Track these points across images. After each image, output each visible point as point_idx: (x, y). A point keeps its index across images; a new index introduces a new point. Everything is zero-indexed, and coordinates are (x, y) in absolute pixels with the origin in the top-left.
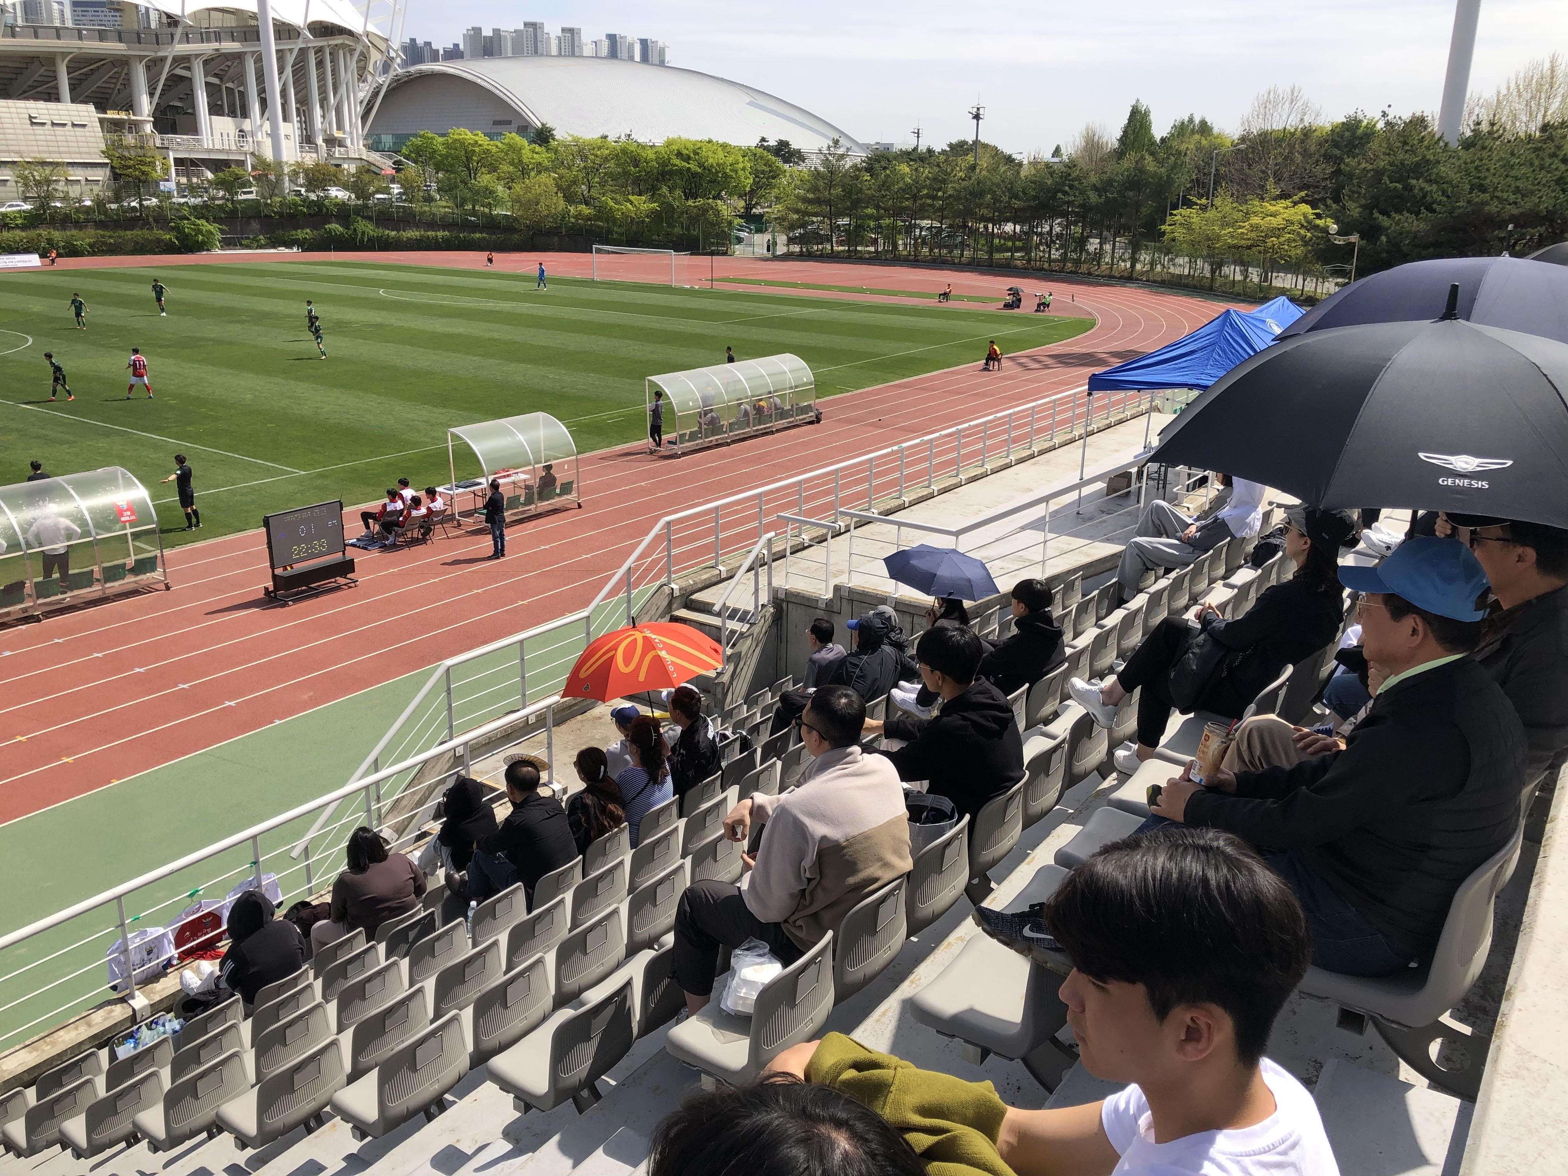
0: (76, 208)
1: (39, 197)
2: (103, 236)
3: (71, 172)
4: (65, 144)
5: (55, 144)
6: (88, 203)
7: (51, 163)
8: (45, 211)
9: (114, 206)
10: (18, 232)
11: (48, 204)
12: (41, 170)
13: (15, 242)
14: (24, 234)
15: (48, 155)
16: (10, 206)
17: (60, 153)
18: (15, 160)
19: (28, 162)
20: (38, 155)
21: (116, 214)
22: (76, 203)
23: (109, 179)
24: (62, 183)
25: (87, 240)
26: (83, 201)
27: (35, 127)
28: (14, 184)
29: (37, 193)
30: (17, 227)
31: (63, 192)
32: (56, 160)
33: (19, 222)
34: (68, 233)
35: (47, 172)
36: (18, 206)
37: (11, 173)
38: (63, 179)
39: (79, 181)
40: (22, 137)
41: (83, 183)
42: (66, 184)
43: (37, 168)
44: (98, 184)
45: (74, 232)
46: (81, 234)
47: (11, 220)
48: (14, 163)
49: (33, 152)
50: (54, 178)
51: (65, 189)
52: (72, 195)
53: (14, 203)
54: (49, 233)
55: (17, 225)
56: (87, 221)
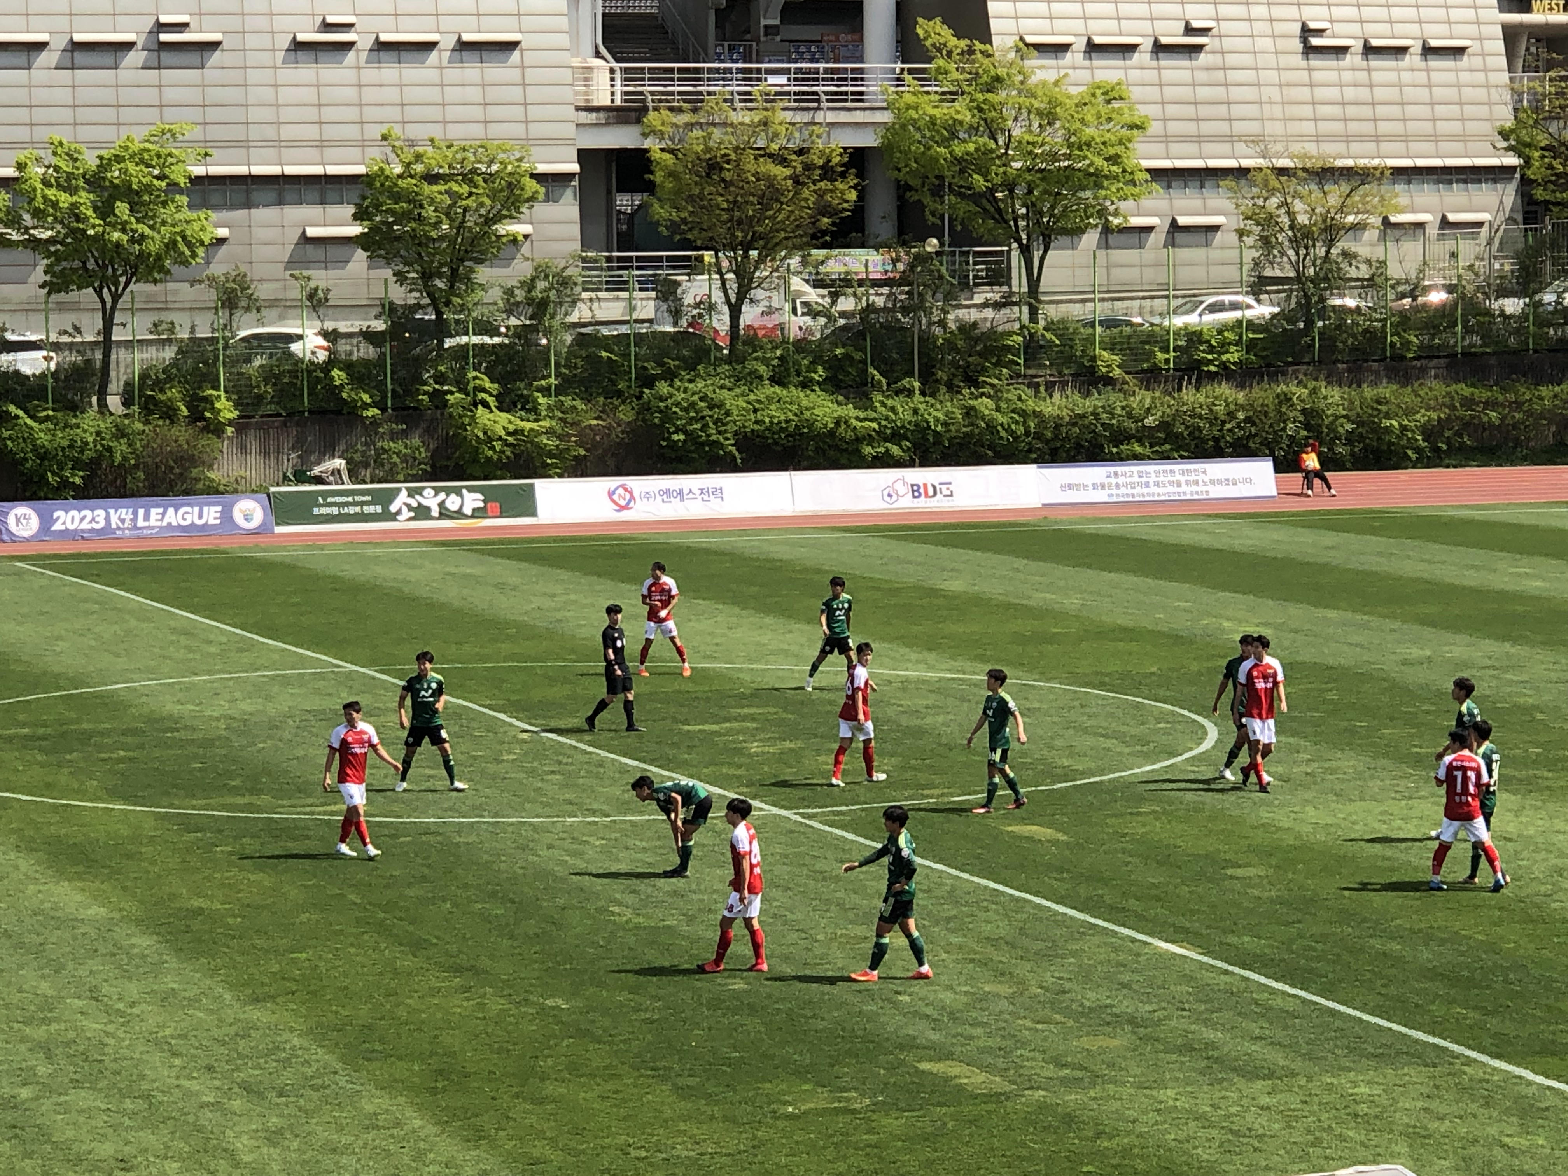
0: (1402, 313)
1: (1299, 278)
2: (1469, 403)
3: (1403, 200)
4: (1395, 111)
5: (1367, 111)
6: (1437, 297)
7: (1347, 173)
8: (1310, 323)
9: (1512, 305)
10: (1225, 390)
11: (1322, 300)
12: (1317, 194)
13: (1213, 420)
14: (1241, 396)
15: (1341, 147)
16: (1214, 308)
17: (1377, 139)
18: (1246, 163)
19: (1282, 171)
20: (1311, 148)
21: (1517, 331)
22: (1403, 296)
23: (1511, 220)
24: (1371, 235)
25: (1421, 417)
26: (1426, 290)
27: (1316, 62)
28: (1234, 237)
29: (1295, 266)
30: (1226, 373)
31: (1369, 262)
32: (1362, 162)
33: (1233, 356)
34: (1369, 392)
35: (1333, 200)
36: (1234, 306)
37: (1229, 205)
38: (1375, 220)
39: (1420, 226)
40: (1274, 93)
41: (1433, 231)
42: (1383, 238)
43: (1303, 190)
44: (1475, 236)
45: (1386, 390)
46: (1407, 396)
47: (1211, 349)
48: (1241, 173)
49: (1301, 137)
50: (1350, 219)
51: (1378, 253)
52: (1394, 271)
53: (1227, 299)
54: (1314, 391)
55: (1224, 366)
56: (1428, 353)
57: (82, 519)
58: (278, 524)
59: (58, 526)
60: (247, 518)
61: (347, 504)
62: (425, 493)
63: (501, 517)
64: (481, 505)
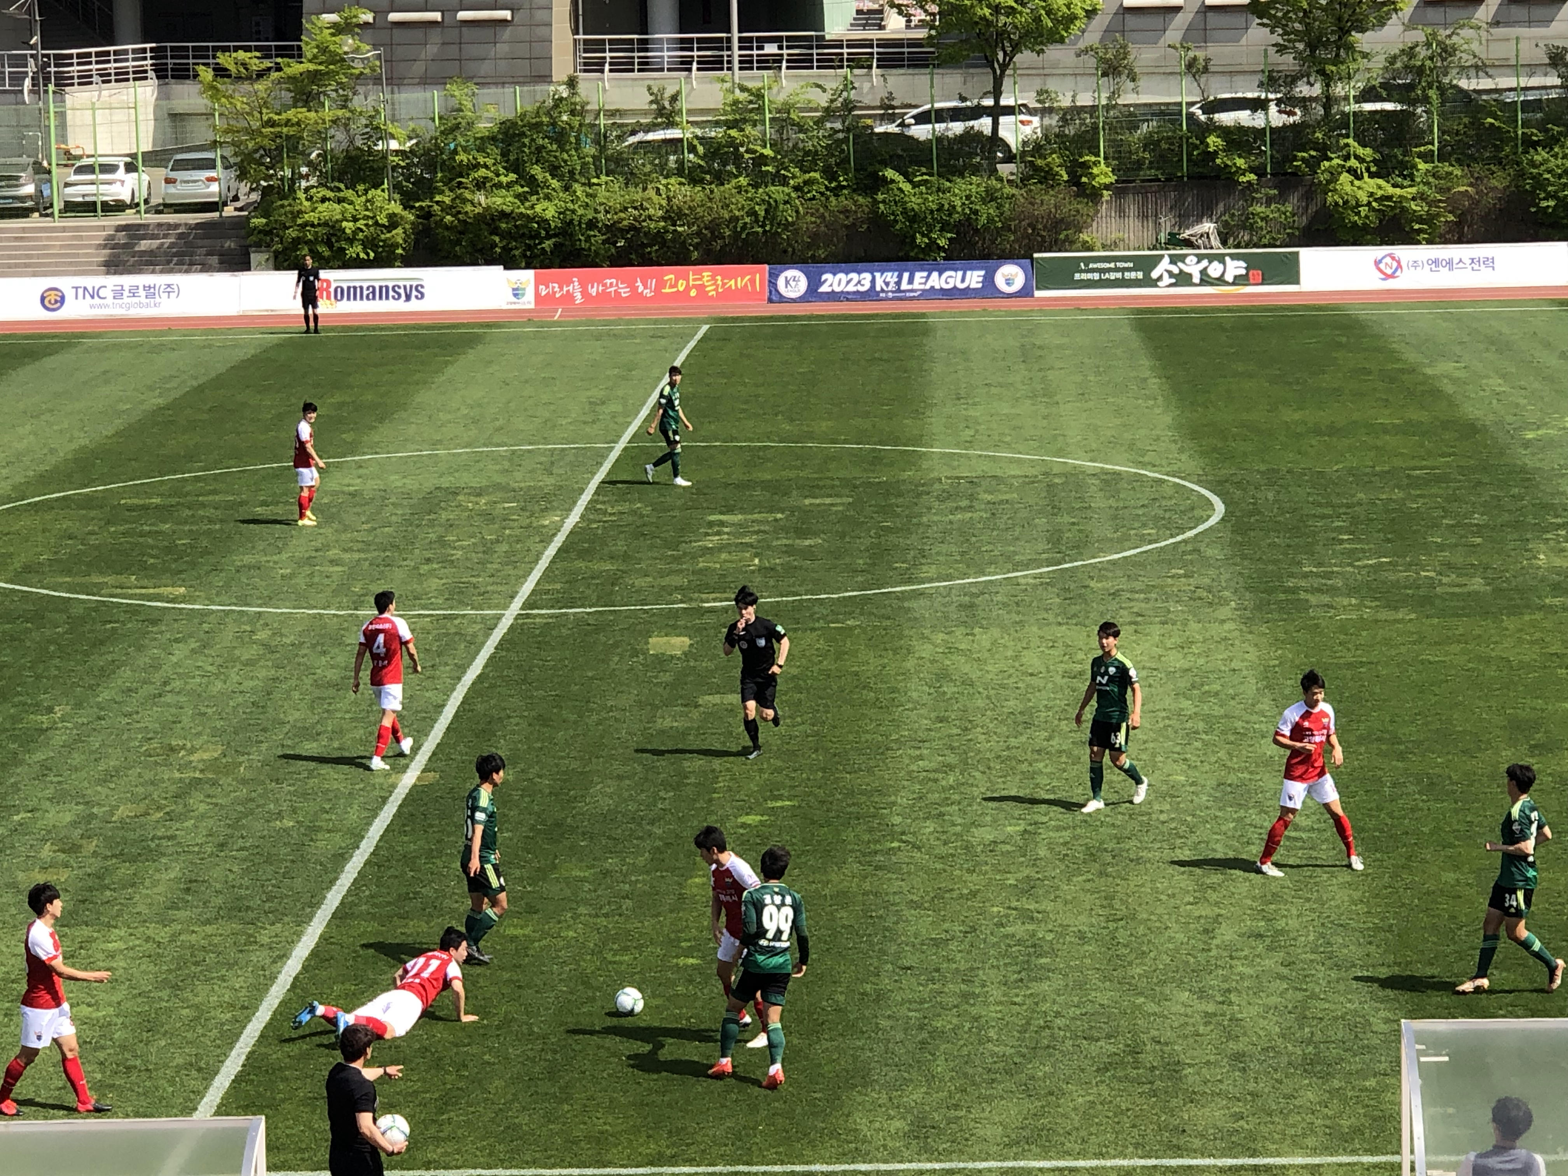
57: (848, 282)
58: (1038, 288)
59: (824, 289)
60: (1009, 282)
61: (1109, 270)
62: (1188, 260)
63: (1262, 284)
64: (1244, 272)
